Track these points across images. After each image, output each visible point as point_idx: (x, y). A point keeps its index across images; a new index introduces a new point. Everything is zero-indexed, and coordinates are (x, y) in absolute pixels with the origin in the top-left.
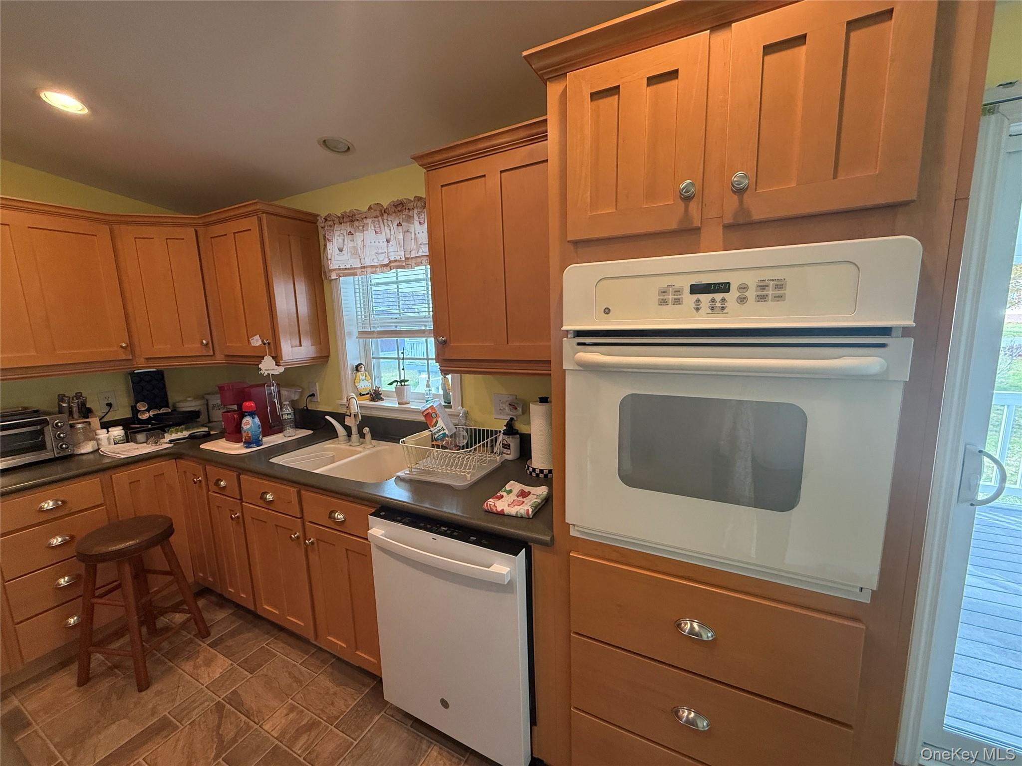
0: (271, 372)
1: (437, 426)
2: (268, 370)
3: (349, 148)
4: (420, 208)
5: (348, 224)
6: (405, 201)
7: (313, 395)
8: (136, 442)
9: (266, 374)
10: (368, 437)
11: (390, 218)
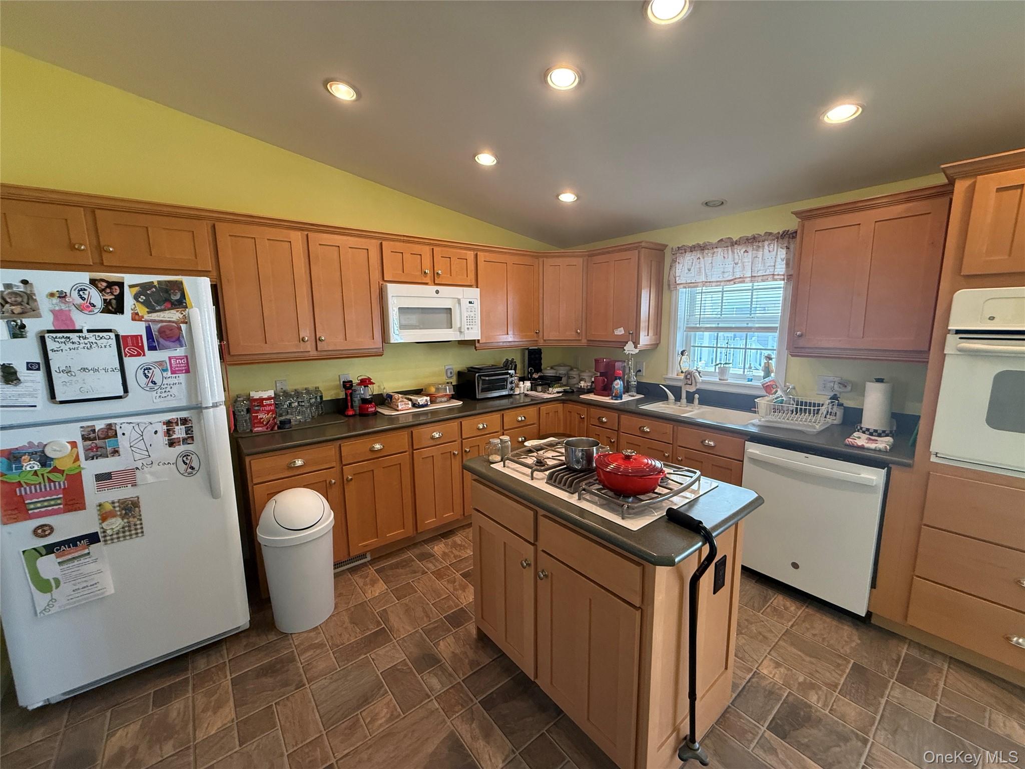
0: (631, 352)
2: (629, 351)
3: (723, 203)
4: (771, 241)
5: (699, 252)
6: (756, 236)
7: (640, 371)
8: (536, 391)
9: (628, 353)
10: (696, 401)
11: (739, 247)
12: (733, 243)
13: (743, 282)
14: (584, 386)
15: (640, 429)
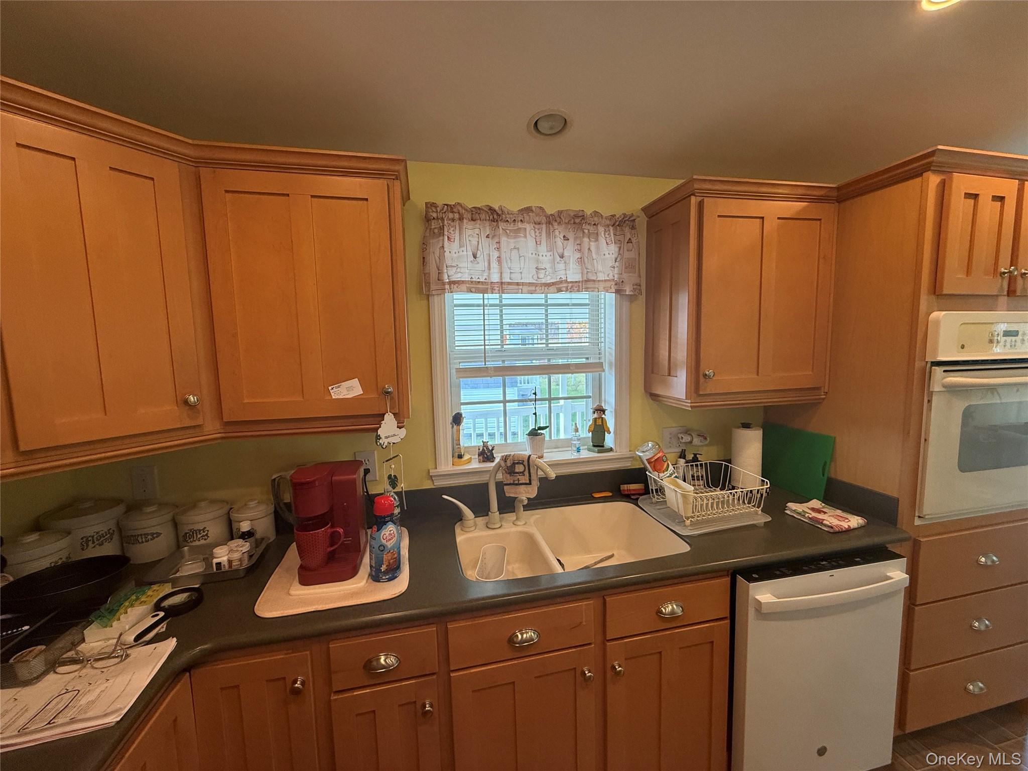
0: (392, 440)
1: (669, 470)
2: (389, 437)
4: (605, 226)
5: (488, 223)
9: (386, 444)
10: (521, 509)
11: (559, 229)
12: (551, 220)
14: (230, 562)
15: (511, 640)
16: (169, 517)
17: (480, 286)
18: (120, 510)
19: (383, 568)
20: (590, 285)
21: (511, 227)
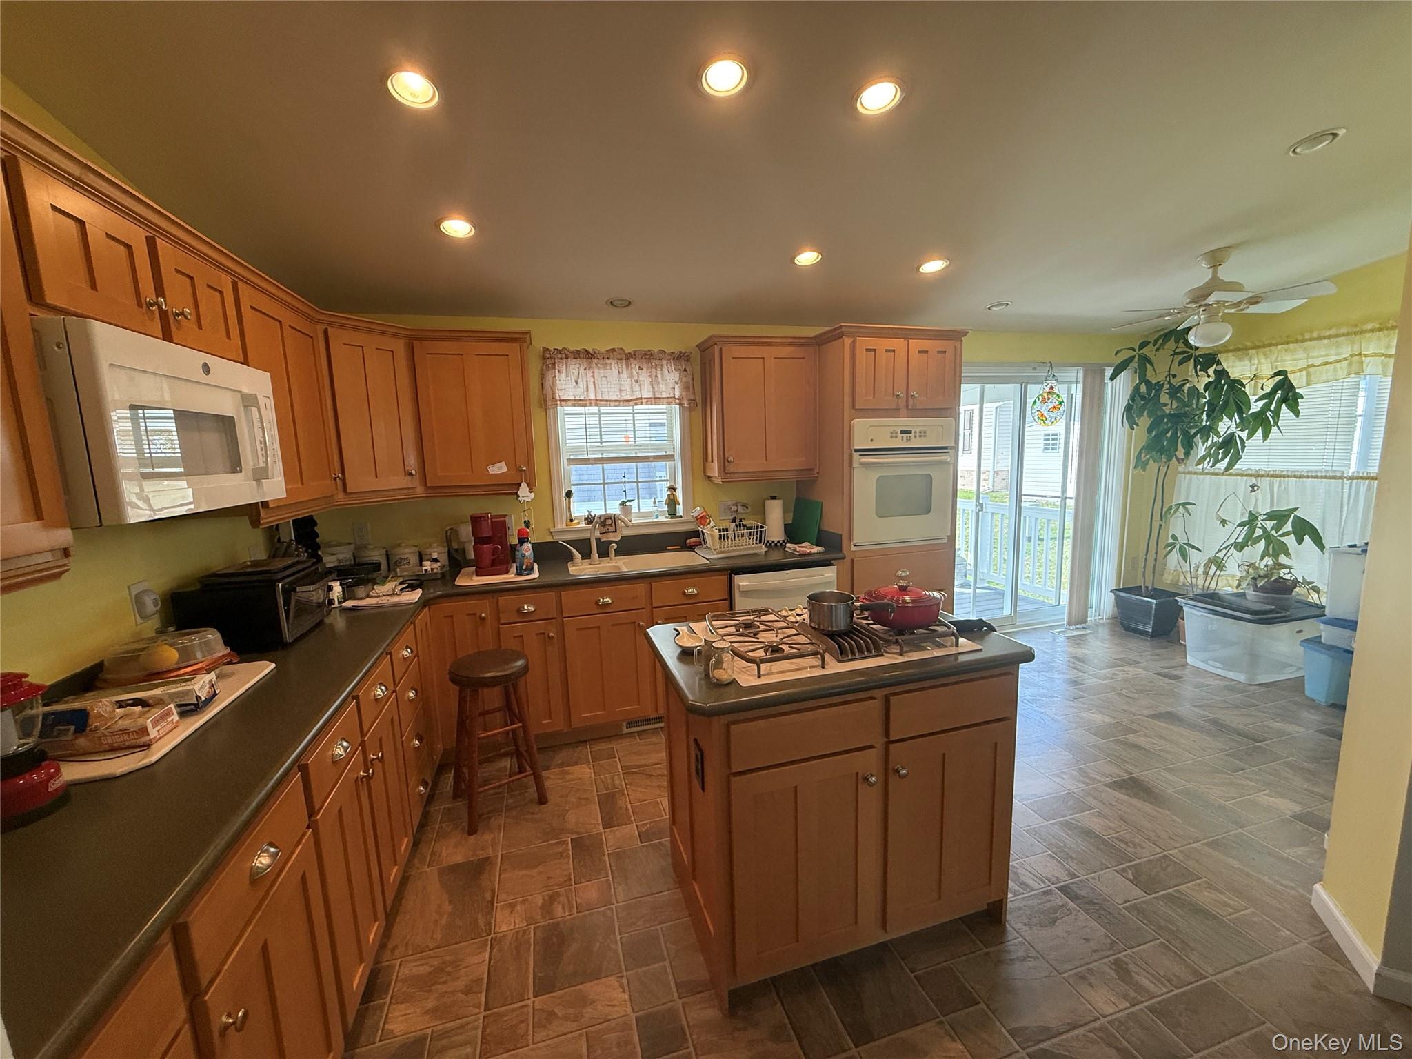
0: (526, 499)
2: (524, 497)
3: (629, 304)
4: (667, 360)
6: (651, 351)
9: (522, 501)
10: (613, 554)
11: (635, 362)
12: (629, 357)
13: (642, 404)
14: (432, 569)
15: (597, 603)
16: (384, 551)
17: (581, 402)
18: (352, 546)
19: (524, 567)
20: (657, 400)
21: (601, 362)
